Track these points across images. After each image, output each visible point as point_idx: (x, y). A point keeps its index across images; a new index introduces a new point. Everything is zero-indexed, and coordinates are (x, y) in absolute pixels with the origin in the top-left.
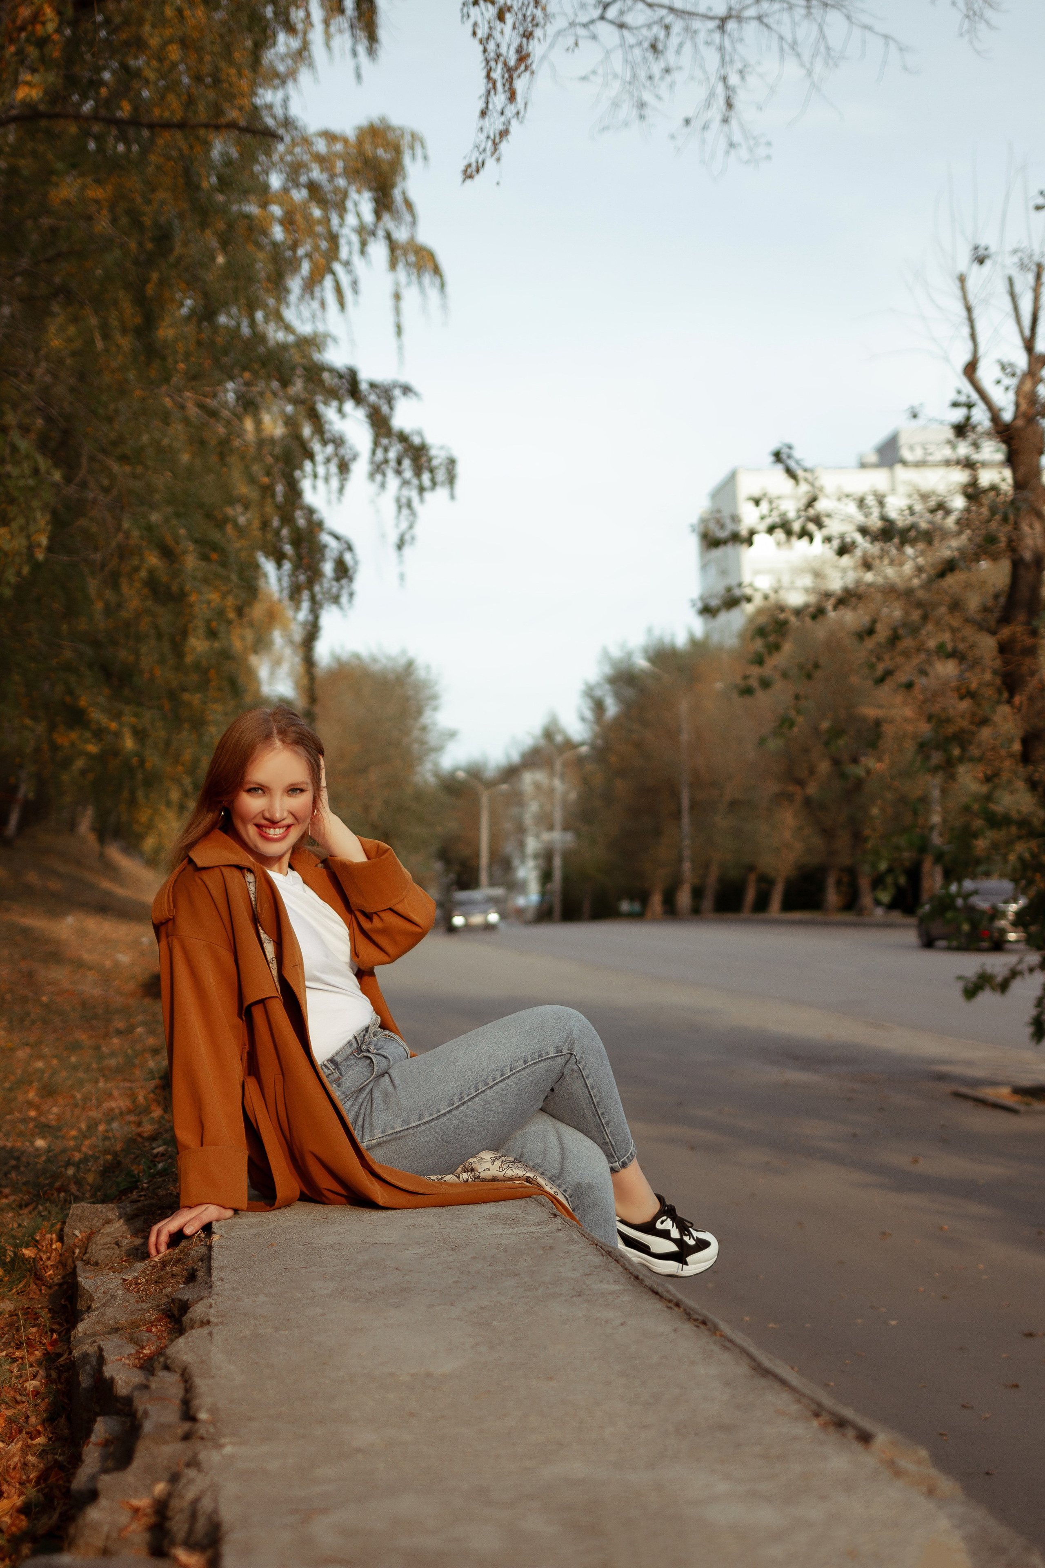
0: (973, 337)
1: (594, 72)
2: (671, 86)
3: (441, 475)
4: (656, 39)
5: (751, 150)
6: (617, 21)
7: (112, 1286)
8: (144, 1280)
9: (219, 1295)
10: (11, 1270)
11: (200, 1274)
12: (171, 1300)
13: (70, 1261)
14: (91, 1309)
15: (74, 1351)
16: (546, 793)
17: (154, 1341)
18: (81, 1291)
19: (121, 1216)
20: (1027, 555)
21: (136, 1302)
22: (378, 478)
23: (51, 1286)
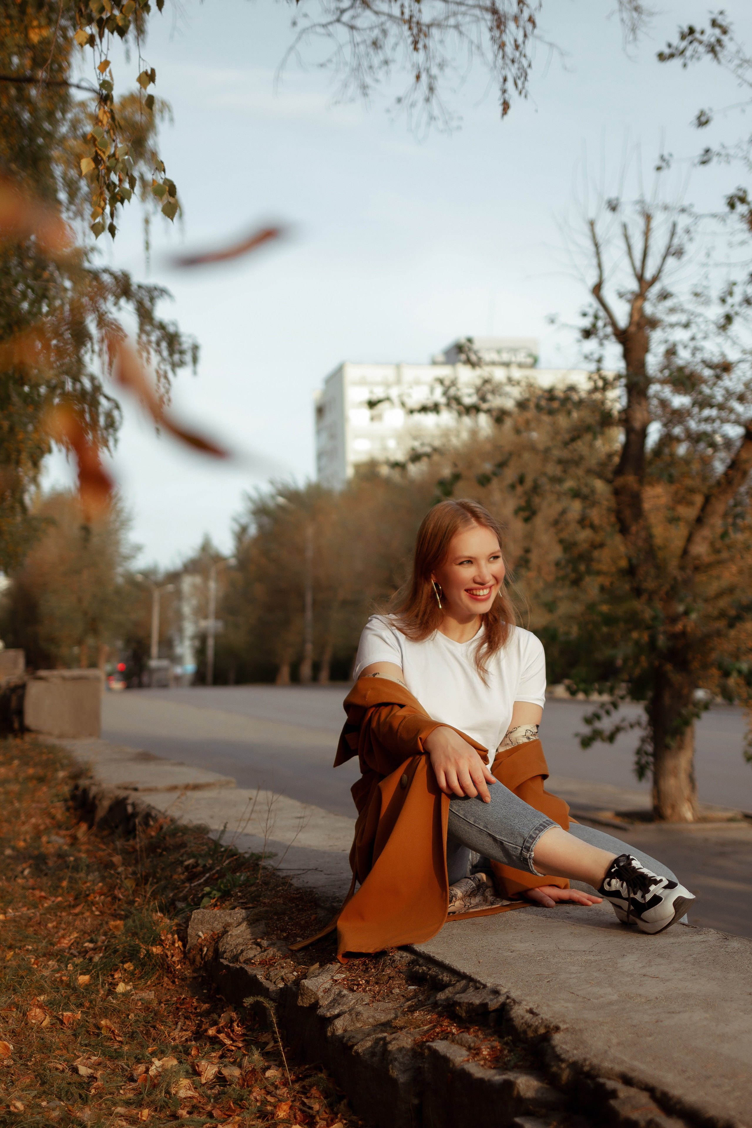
0: (600, 266)
1: (330, 61)
2: (387, 73)
3: (188, 358)
4: (377, 39)
5: (446, 122)
6: (350, 24)
7: (327, 986)
8: (364, 982)
9: (522, 1000)
10: (143, 965)
11: (445, 978)
12: (451, 1003)
13: (198, 958)
14: (321, 1006)
15: (356, 1047)
16: (202, 591)
17: (479, 1042)
18: (303, 990)
19: (241, 920)
20: (637, 425)
21: (373, 1002)
22: (145, 355)
23: (184, 979)
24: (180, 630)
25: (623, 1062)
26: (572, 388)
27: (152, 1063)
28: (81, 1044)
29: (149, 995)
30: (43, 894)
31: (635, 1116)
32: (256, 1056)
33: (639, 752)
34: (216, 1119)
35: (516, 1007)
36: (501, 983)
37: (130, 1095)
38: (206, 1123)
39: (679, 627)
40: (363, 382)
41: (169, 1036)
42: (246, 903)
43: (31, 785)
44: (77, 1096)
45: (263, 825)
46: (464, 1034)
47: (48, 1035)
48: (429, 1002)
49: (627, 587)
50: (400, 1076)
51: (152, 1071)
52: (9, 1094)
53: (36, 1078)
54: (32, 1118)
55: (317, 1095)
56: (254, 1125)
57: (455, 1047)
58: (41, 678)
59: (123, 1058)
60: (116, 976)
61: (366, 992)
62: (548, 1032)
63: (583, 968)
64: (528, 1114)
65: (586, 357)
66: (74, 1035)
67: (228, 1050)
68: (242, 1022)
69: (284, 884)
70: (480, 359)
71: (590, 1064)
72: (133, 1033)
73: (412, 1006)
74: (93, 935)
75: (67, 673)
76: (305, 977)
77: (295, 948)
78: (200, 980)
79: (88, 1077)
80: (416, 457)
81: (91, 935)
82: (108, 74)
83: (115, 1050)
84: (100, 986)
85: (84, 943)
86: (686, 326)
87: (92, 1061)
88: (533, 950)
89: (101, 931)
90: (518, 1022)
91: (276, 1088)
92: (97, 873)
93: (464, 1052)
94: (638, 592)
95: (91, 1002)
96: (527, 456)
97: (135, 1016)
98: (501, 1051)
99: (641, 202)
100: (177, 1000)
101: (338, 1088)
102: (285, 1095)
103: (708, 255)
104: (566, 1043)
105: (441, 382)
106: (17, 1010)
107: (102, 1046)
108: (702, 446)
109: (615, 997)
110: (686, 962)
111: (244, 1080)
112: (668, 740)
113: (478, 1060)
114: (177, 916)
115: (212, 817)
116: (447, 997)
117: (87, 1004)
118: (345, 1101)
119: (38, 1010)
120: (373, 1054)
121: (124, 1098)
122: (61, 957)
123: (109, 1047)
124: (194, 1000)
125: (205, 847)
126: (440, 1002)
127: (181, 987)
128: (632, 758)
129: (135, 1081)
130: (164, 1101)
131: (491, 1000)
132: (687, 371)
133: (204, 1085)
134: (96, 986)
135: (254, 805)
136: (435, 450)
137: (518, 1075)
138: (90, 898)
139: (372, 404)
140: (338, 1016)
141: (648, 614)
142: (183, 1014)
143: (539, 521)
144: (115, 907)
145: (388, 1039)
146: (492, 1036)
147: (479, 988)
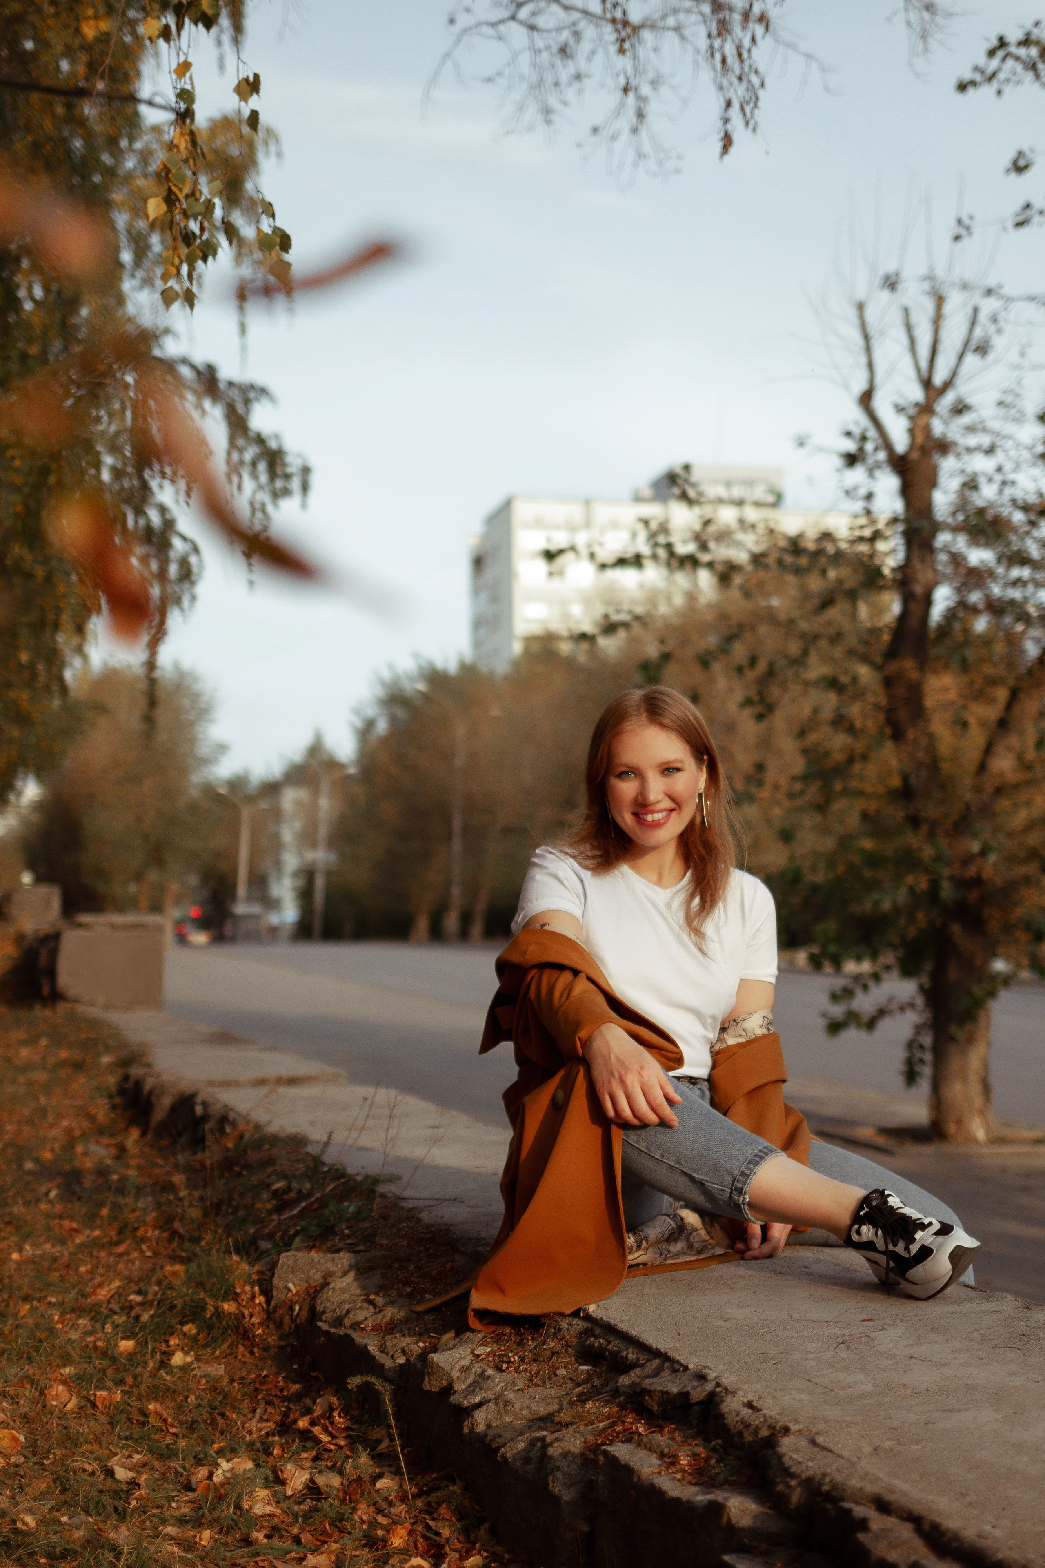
0: (870, 366)
1: (500, 74)
2: (580, 92)
3: (295, 484)
4: (566, 45)
5: (660, 163)
6: (529, 23)
7: (465, 1362)
8: (516, 1358)
9: (737, 1389)
10: (210, 1328)
11: (630, 1356)
12: (639, 1390)
13: (287, 1319)
14: (455, 1391)
15: (502, 1450)
16: (310, 811)
17: (676, 1447)
18: (432, 1368)
19: (346, 1268)
20: (918, 589)
21: (529, 1386)
22: (235, 479)
23: (266, 1349)
24: (278, 864)
25: (878, 1479)
26: (827, 536)
27: (217, 1466)
28: (119, 1435)
29: (218, 1370)
30: (74, 1225)
31: (892, 1556)
32: (364, 1458)
33: (912, 1045)
34: (305, 1547)
35: (729, 1399)
36: (709, 1364)
37: (186, 1510)
38: (291, 1552)
39: (972, 871)
40: (538, 523)
41: (243, 1428)
42: (355, 1244)
43: (63, 1073)
44: (111, 1509)
45: (382, 1136)
46: (654, 1435)
47: (73, 1423)
48: (608, 1389)
49: (900, 814)
50: (563, 1492)
51: (218, 1477)
52: (16, 1505)
53: (55, 1482)
54: (46, 1539)
55: (447, 1516)
56: (357, 1556)
57: (642, 1453)
58: (80, 926)
59: (178, 1457)
60: (172, 1342)
61: (520, 1372)
62: (772, 1434)
63: (825, 1345)
64: (742, 1549)
65: (848, 493)
66: (111, 1423)
67: (326, 1450)
68: (346, 1411)
69: (409, 1218)
70: (701, 494)
71: (831, 1481)
72: (193, 1422)
73: (583, 1394)
74: (142, 1285)
75: (117, 919)
76: (435, 1349)
77: (419, 1308)
78: (289, 1350)
79: (127, 1483)
80: (610, 628)
81: (139, 1283)
82: (188, 81)
83: (168, 1445)
84: (149, 1356)
85: (129, 1295)
86: (990, 451)
87: (134, 1461)
88: (755, 1319)
89: (154, 1279)
90: (731, 1420)
91: (391, 1504)
92: (150, 1199)
93: (655, 1461)
94: (914, 821)
95: (135, 1378)
96: (763, 630)
97: (197, 1399)
98: (707, 1459)
99: (930, 278)
100: (256, 1377)
101: (477, 1507)
102: (403, 1515)
103: (1023, 354)
104: (797, 1451)
105: (646, 522)
106: (32, 1386)
107: (149, 1439)
108: (1008, 620)
109: (869, 1388)
110: (971, 1340)
111: (345, 1492)
112: (953, 1029)
113: (673, 1473)
114: (259, 1261)
115: (312, 1124)
116: (633, 1382)
117: (130, 1381)
118: (487, 1525)
119: (61, 1388)
120: (527, 1460)
121: (176, 1513)
122: (97, 1314)
123: (158, 1441)
124: (280, 1379)
125: (301, 1166)
126: (622, 1389)
127: (262, 1359)
128: (900, 1054)
129: (193, 1490)
130: (233, 1520)
131: (694, 1388)
132: (990, 515)
133: (289, 1498)
134: (144, 1355)
135: (371, 1107)
136: (637, 618)
137: (729, 1495)
138: (140, 1233)
139: (550, 556)
140: (480, 1405)
141: (927, 852)
142: (263, 1398)
143: (779, 720)
144: (175, 1245)
145: (548, 1440)
146: (694, 1439)
147: (677, 1371)
